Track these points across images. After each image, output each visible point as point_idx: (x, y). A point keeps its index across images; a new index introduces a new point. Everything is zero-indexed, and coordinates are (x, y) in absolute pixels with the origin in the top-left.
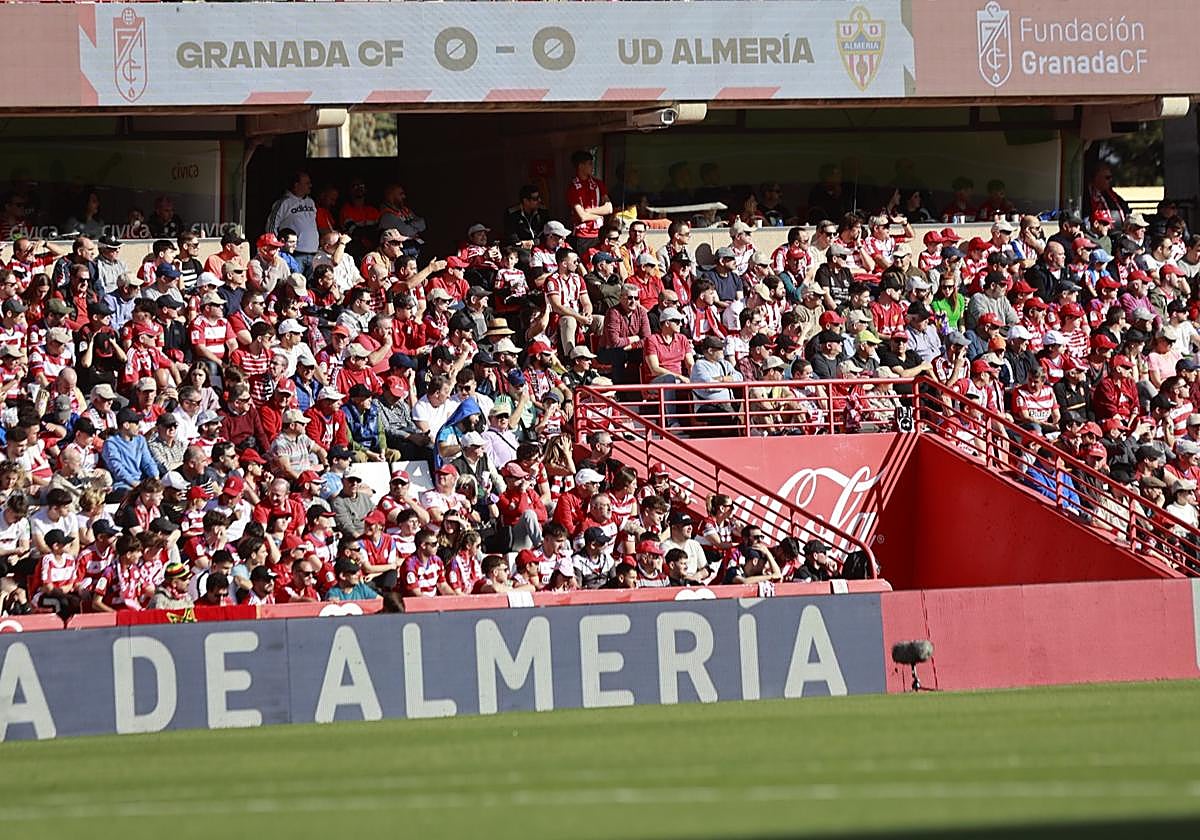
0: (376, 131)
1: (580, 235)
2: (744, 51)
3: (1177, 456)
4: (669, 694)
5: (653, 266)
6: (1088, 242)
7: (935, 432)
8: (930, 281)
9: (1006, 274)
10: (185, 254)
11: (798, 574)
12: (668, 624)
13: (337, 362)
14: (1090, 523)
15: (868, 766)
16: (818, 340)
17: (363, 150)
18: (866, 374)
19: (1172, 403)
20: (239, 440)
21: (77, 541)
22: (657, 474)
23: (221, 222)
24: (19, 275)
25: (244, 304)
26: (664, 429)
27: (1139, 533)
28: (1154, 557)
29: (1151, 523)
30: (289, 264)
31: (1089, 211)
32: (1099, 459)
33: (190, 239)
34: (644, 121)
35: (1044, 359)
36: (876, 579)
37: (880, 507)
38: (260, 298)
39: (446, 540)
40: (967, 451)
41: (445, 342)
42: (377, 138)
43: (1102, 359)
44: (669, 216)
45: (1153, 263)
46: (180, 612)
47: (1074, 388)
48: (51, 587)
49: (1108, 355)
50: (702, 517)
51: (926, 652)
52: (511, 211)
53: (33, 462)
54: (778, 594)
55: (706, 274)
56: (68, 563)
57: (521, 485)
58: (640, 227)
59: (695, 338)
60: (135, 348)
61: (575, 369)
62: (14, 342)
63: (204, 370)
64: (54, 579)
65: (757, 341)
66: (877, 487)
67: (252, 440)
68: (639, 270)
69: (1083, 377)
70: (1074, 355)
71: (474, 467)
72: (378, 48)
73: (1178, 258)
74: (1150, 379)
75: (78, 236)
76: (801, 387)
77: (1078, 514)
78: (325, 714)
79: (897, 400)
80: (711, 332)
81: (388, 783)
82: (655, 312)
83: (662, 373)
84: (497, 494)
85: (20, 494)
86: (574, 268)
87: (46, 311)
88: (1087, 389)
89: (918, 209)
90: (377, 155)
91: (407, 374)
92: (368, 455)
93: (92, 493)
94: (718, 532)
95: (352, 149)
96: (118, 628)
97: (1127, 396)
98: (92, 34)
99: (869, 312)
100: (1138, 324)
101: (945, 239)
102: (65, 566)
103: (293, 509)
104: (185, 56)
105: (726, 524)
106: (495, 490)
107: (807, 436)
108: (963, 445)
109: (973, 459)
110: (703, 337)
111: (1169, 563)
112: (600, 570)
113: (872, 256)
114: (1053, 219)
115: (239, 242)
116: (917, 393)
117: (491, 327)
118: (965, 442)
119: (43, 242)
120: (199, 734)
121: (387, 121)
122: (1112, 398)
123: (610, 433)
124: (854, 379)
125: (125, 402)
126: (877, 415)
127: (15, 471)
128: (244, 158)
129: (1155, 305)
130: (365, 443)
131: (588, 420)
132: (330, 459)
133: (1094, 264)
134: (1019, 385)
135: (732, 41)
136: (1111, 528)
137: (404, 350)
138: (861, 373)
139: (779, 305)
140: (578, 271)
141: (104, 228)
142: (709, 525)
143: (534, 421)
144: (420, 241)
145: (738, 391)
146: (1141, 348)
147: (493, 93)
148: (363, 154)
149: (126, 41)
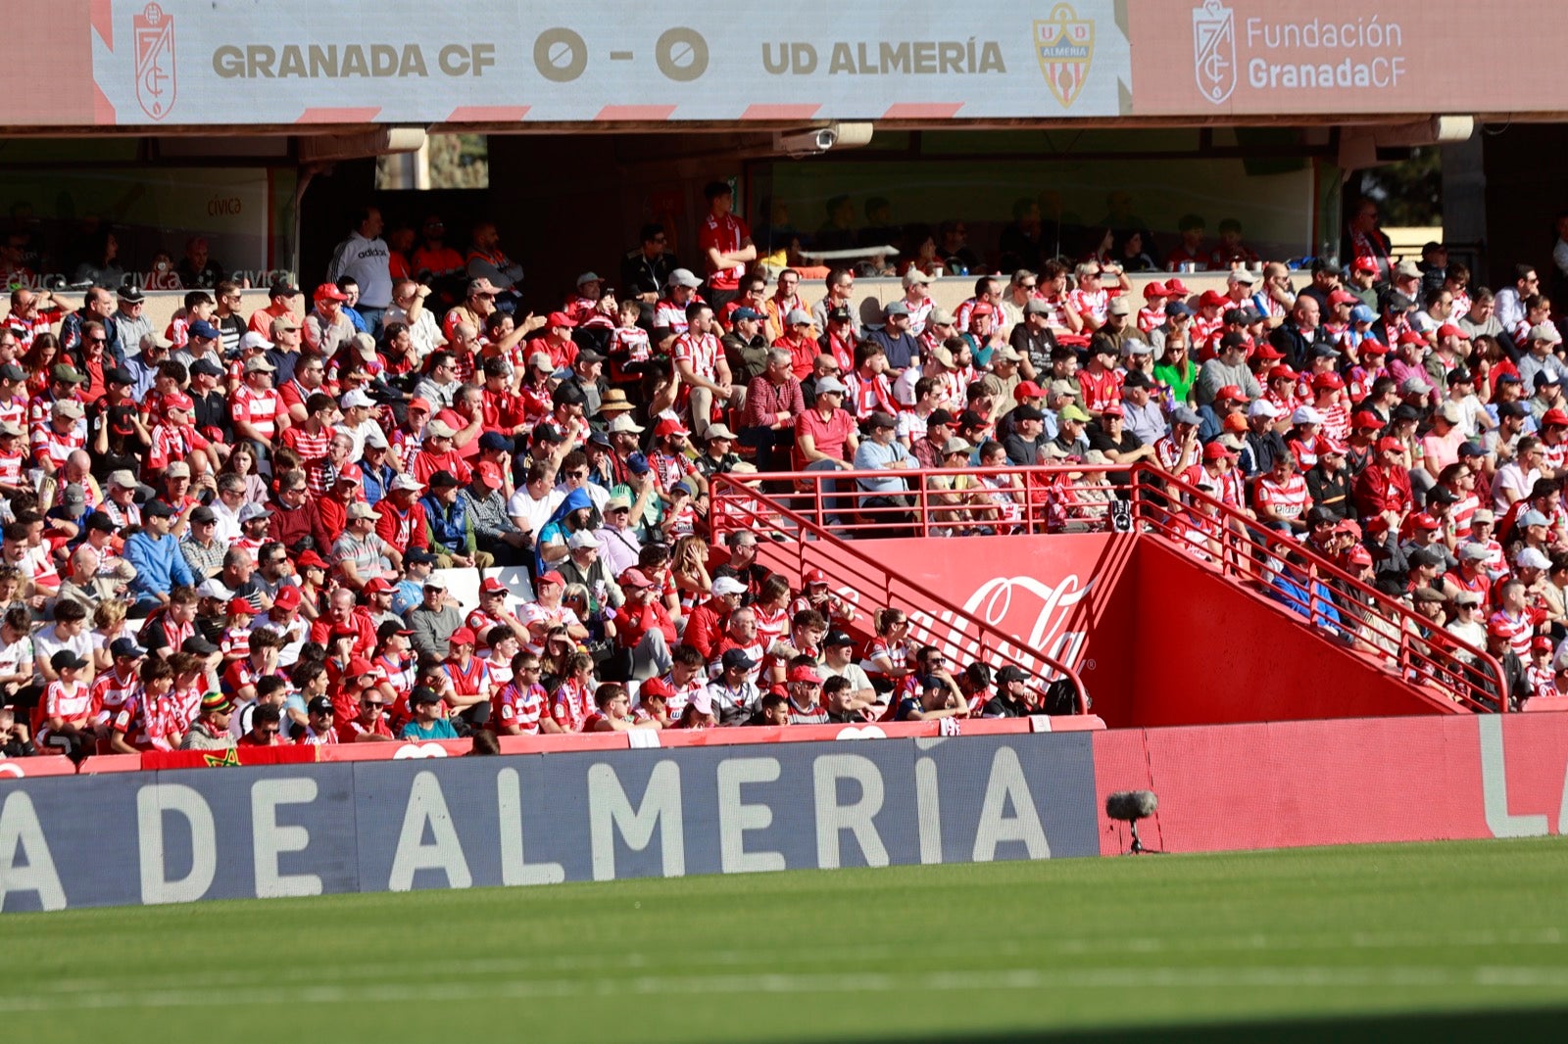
0: (462, 156)
1: (716, 287)
2: (919, 58)
3: (1460, 562)
4: (828, 856)
5: (807, 325)
6: (1348, 296)
7: (1159, 532)
8: (1151, 343)
9: (1246, 336)
10: (224, 309)
11: (989, 708)
12: (826, 770)
13: (414, 443)
14: (1351, 646)
15: (1076, 947)
16: (1012, 417)
17: (446, 180)
18: (1072, 460)
19: (1453, 496)
20: (293, 541)
21: (91, 666)
22: (813, 583)
23: (269, 269)
24: (18, 335)
25: (297, 372)
26: (822, 527)
27: (1414, 658)
28: (1432, 687)
29: (1428, 646)
30: (354, 322)
31: (1349, 256)
32: (1365, 567)
33: (231, 290)
34: (794, 145)
35: (1294, 441)
36: (1086, 716)
37: (1091, 625)
38: (318, 364)
39: (551, 665)
40: (1199, 556)
41: (549, 418)
42: (462, 164)
43: (1365, 442)
44: (827, 263)
45: (1429, 323)
46: (220, 754)
47: (1330, 476)
48: (60, 722)
49: (1374, 436)
50: (869, 637)
51: (1148, 805)
52: (631, 256)
53: (37, 567)
54: (963, 733)
55: (873, 335)
56: (80, 692)
57: (643, 596)
58: (791, 277)
59: (859, 414)
60: (163, 425)
61: (710, 452)
62: (12, 417)
63: (250, 453)
64: (63, 713)
65: (937, 418)
66: (1087, 600)
67: (309, 541)
68: (790, 330)
69: (1342, 464)
70: (1331, 436)
71: (585, 574)
72: (463, 52)
73: (1460, 316)
74: (1426, 467)
75: (91, 286)
76: (991, 476)
77: (1336, 633)
78: (400, 880)
79: (1111, 493)
80: (879, 407)
81: (480, 966)
82: (810, 382)
83: (818, 459)
84: (614, 608)
85: (20, 606)
86: (708, 327)
87: (52, 379)
88: (1346, 479)
89: (1138, 255)
90: (463, 186)
91: (500, 458)
92: (453, 560)
93: (110, 606)
94: (889, 656)
95: (433, 179)
96: (142, 773)
97: (1397, 488)
98: (107, 38)
99: (1076, 383)
100: (1410, 398)
101: (1170, 292)
102: (77, 696)
103: (360, 627)
104: (224, 63)
105: (899, 646)
106: (611, 603)
107: (1000, 537)
108: (1194, 548)
109: (1207, 565)
110: (870, 413)
111: (1451, 695)
112: (743, 702)
113: (1080, 314)
114: (1304, 267)
115: (291, 294)
116: (1136, 483)
117: (606, 401)
118: (1196, 544)
119: (48, 294)
120: (245, 905)
121: (476, 144)
122: (1379, 489)
123: (755, 532)
124: (1058, 466)
125: (151, 492)
126: (1087, 510)
127: (14, 578)
128: (297, 192)
129: (1432, 374)
130: (449, 544)
131: (726, 515)
132: (406, 563)
133: (1355, 324)
134: (1262, 474)
135: (904, 46)
136: (1378, 652)
137: (497, 429)
138: (1067, 459)
139: (964, 373)
140: (713, 331)
141: (123, 277)
142: (878, 647)
143: (659, 517)
144: (517, 294)
145: (914, 481)
146: (1414, 428)
147: (607, 109)
148: (446, 185)
149: (150, 44)
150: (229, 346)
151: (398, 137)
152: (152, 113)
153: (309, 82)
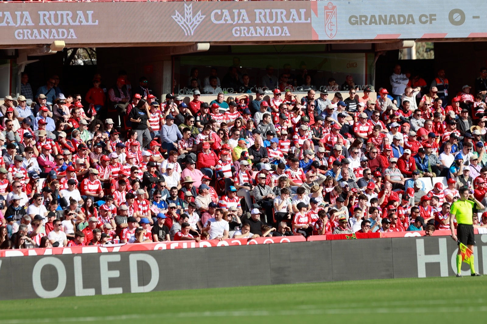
0: (426, 49)
17: (421, 56)
23: (366, 84)
42: (426, 52)
46: (350, 235)
56: (306, 215)
57: (483, 186)
72: (426, 17)
75: (310, 90)
81: (431, 302)
90: (427, 58)
95: (417, 56)
96: (326, 241)
98: (316, 13)
104: (352, 21)
121: (431, 45)
127: (286, 181)
128: (374, 60)
141: (321, 87)
147: (471, 34)
148: (421, 58)
149: (329, 15)
150: (353, 108)
151: (406, 43)
152: (329, 36)
153: (378, 26)
